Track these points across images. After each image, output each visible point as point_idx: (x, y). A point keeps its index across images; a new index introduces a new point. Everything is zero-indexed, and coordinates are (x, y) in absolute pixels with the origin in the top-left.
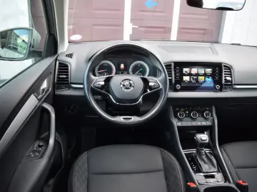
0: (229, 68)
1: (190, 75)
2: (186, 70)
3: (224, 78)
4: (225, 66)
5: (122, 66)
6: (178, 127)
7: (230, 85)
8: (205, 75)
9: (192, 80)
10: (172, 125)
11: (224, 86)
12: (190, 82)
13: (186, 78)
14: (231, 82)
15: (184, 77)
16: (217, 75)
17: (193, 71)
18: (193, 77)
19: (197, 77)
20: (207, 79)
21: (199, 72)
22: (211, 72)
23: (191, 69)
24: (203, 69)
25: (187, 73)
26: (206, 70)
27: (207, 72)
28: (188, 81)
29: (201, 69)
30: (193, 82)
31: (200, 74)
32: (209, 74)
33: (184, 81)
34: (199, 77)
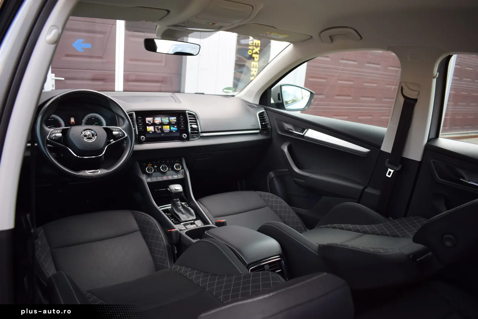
0: (194, 117)
1: (154, 124)
2: (149, 119)
3: (189, 126)
4: (189, 114)
5: (72, 120)
6: (148, 183)
7: (196, 133)
8: (170, 124)
9: (156, 129)
10: (141, 181)
11: (191, 135)
12: (155, 132)
13: (150, 129)
14: (198, 130)
15: (148, 127)
16: (182, 123)
17: (157, 120)
18: (158, 127)
19: (162, 127)
20: (172, 128)
21: (163, 122)
22: (176, 121)
23: (155, 118)
24: (167, 118)
25: (150, 123)
26: (171, 118)
27: (172, 121)
28: (153, 132)
29: (164, 118)
30: (158, 132)
31: (164, 123)
32: (174, 123)
33: (149, 132)
34: (163, 126)
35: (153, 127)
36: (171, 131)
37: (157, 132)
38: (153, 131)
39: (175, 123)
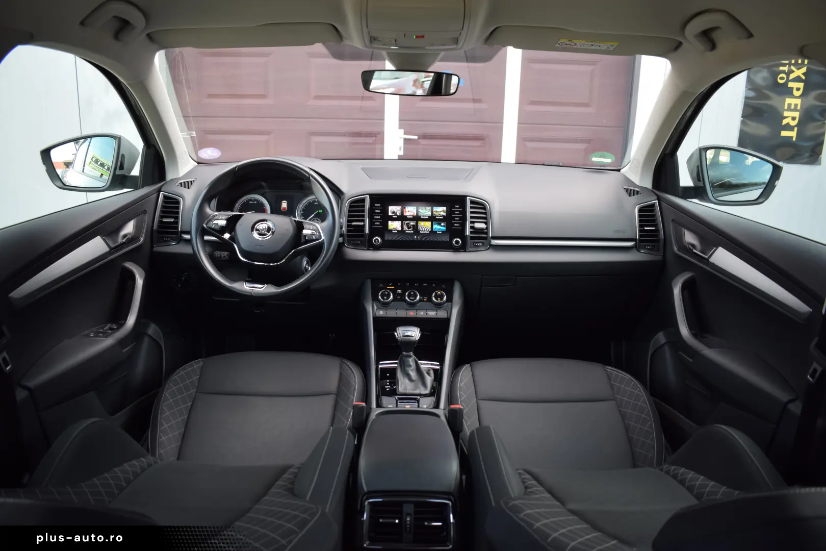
0: (481, 207)
1: (402, 218)
2: (393, 209)
3: (468, 225)
4: (472, 202)
5: (284, 205)
6: (376, 319)
7: (481, 238)
8: (432, 219)
9: (405, 228)
10: (364, 312)
11: (469, 240)
12: (402, 231)
13: (394, 225)
14: (487, 233)
15: (390, 222)
16: (458, 219)
17: (408, 211)
18: (408, 223)
19: (417, 224)
20: (436, 227)
21: (420, 214)
22: (445, 214)
23: (405, 208)
24: (429, 208)
25: (396, 215)
26: (435, 209)
27: (436, 214)
28: (398, 231)
29: (423, 208)
30: (408, 232)
31: (422, 217)
32: (440, 217)
33: (391, 231)
34: (419, 222)
35: (400, 222)
36: (432, 232)
37: (406, 232)
38: (400, 229)
39: (442, 217)
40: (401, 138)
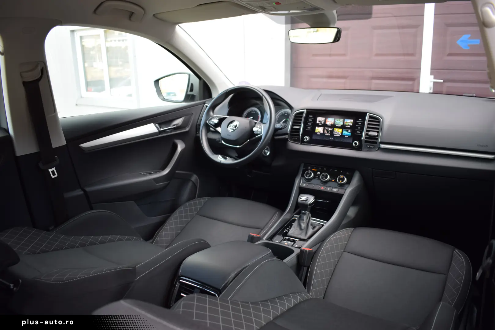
0: (376, 121)
1: (324, 125)
2: (320, 119)
3: (364, 132)
4: (370, 117)
6: (300, 188)
7: (372, 142)
8: (343, 127)
9: (326, 132)
11: (363, 143)
12: (323, 134)
13: (319, 130)
14: (377, 139)
15: (317, 128)
16: (360, 128)
17: (329, 121)
18: (328, 129)
19: (333, 130)
20: (345, 133)
21: (336, 124)
22: (351, 124)
23: (327, 119)
24: (342, 120)
25: (321, 123)
26: (346, 121)
27: (346, 124)
28: (321, 134)
29: (338, 119)
30: (327, 135)
31: (337, 126)
32: (348, 126)
33: (317, 133)
34: (335, 129)
35: (323, 128)
36: (342, 136)
37: (326, 134)
38: (322, 132)
39: (349, 127)
40: (431, 81)
